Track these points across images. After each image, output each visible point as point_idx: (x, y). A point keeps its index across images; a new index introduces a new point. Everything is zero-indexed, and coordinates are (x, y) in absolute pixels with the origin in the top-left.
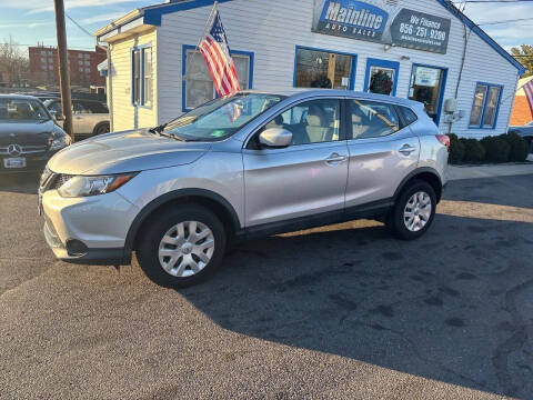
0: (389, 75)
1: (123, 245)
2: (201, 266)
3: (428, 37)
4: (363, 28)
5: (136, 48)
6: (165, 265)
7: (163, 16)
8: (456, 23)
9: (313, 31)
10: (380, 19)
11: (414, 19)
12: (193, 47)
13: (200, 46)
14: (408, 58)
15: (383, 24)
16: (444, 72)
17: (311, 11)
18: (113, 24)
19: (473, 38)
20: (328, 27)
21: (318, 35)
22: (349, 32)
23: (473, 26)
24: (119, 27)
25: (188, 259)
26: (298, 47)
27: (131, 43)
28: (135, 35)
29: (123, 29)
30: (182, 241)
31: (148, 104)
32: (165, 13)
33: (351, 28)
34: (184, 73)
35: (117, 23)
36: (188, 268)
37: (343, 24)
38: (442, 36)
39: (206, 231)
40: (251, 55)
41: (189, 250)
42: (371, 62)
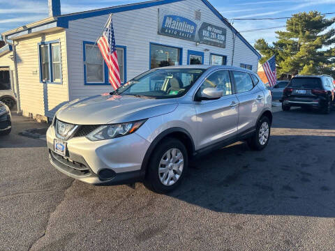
0: (199, 59)
1: (140, 168)
2: (178, 177)
3: (217, 38)
4: (185, 33)
5: (43, 43)
6: (161, 179)
7: (70, 22)
8: (229, 31)
9: (159, 33)
10: (193, 28)
11: (209, 28)
12: (93, 43)
13: (98, 42)
14: (208, 50)
15: (194, 31)
16: (225, 58)
17: (157, 21)
18: (24, 27)
19: (237, 39)
20: (166, 31)
21: (162, 36)
22: (177, 34)
23: (237, 33)
24: (30, 29)
25: (171, 173)
26: (151, 43)
27: (39, 40)
28: (43, 35)
29: (33, 30)
30: (169, 162)
31: (57, 80)
32: (71, 20)
33: (178, 32)
34: (84, 59)
35: (28, 26)
36: (172, 179)
37: (175, 30)
38: (223, 38)
39: (180, 154)
40: (125, 48)
41: (172, 167)
42: (190, 52)
